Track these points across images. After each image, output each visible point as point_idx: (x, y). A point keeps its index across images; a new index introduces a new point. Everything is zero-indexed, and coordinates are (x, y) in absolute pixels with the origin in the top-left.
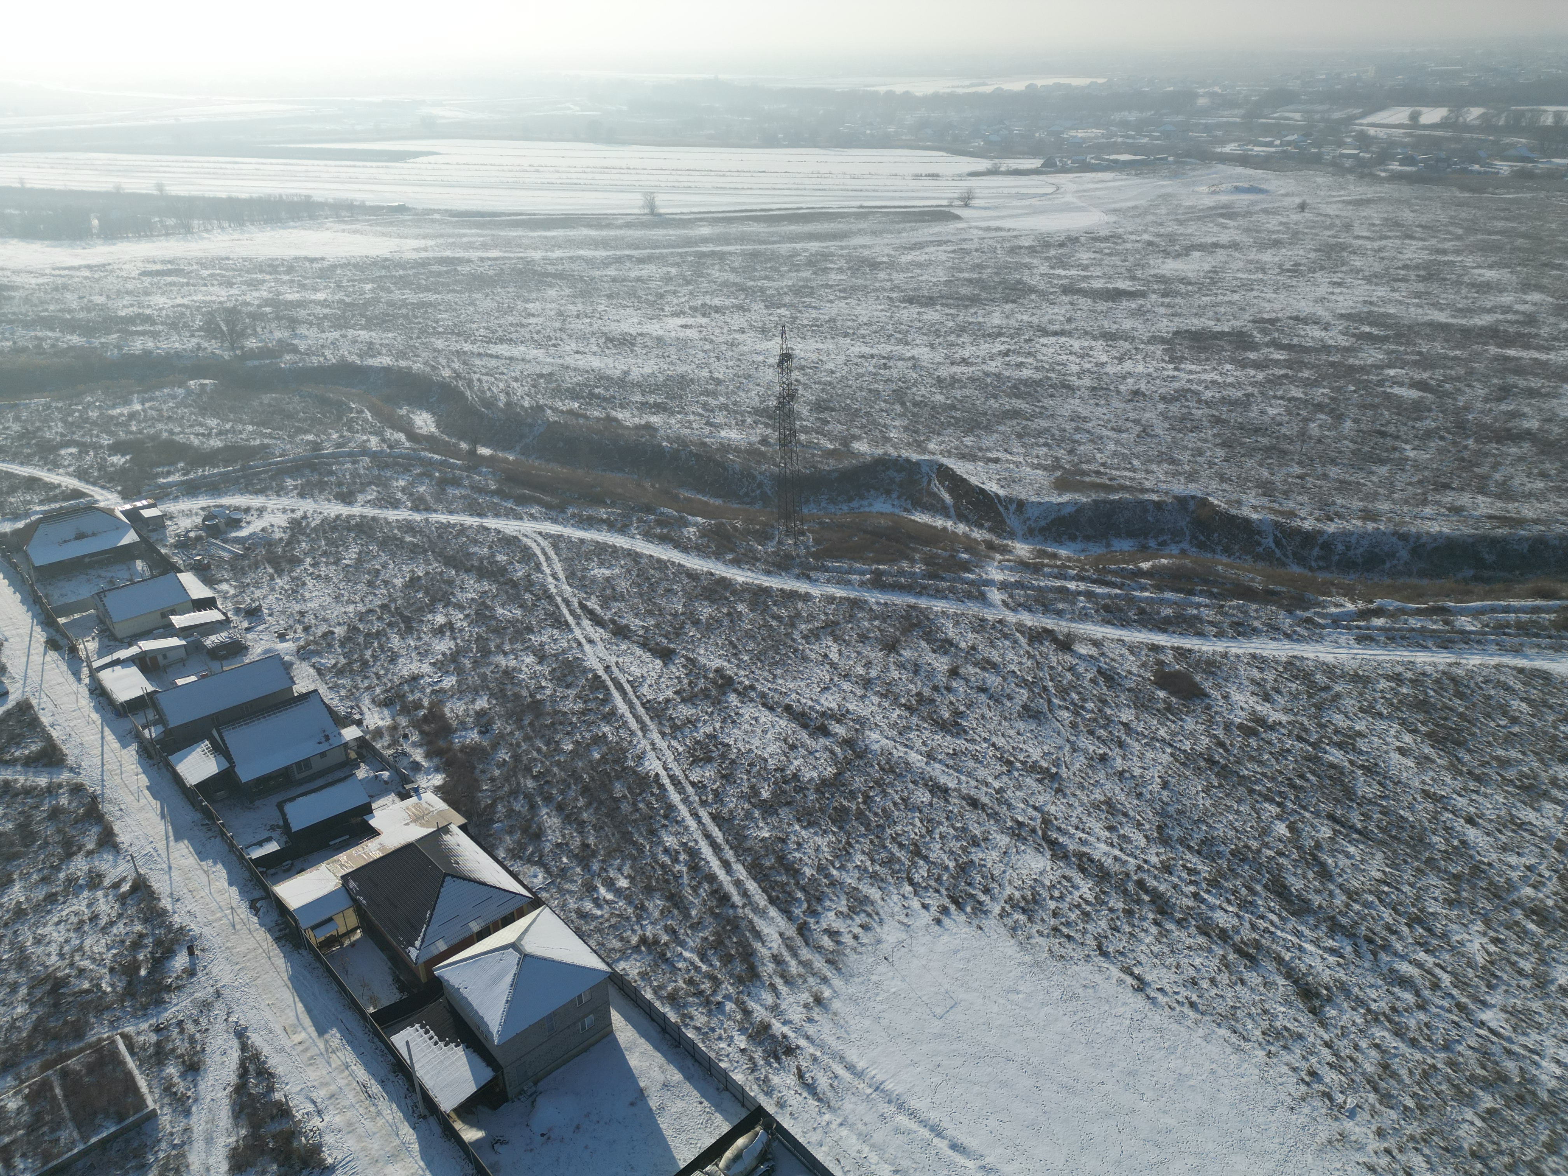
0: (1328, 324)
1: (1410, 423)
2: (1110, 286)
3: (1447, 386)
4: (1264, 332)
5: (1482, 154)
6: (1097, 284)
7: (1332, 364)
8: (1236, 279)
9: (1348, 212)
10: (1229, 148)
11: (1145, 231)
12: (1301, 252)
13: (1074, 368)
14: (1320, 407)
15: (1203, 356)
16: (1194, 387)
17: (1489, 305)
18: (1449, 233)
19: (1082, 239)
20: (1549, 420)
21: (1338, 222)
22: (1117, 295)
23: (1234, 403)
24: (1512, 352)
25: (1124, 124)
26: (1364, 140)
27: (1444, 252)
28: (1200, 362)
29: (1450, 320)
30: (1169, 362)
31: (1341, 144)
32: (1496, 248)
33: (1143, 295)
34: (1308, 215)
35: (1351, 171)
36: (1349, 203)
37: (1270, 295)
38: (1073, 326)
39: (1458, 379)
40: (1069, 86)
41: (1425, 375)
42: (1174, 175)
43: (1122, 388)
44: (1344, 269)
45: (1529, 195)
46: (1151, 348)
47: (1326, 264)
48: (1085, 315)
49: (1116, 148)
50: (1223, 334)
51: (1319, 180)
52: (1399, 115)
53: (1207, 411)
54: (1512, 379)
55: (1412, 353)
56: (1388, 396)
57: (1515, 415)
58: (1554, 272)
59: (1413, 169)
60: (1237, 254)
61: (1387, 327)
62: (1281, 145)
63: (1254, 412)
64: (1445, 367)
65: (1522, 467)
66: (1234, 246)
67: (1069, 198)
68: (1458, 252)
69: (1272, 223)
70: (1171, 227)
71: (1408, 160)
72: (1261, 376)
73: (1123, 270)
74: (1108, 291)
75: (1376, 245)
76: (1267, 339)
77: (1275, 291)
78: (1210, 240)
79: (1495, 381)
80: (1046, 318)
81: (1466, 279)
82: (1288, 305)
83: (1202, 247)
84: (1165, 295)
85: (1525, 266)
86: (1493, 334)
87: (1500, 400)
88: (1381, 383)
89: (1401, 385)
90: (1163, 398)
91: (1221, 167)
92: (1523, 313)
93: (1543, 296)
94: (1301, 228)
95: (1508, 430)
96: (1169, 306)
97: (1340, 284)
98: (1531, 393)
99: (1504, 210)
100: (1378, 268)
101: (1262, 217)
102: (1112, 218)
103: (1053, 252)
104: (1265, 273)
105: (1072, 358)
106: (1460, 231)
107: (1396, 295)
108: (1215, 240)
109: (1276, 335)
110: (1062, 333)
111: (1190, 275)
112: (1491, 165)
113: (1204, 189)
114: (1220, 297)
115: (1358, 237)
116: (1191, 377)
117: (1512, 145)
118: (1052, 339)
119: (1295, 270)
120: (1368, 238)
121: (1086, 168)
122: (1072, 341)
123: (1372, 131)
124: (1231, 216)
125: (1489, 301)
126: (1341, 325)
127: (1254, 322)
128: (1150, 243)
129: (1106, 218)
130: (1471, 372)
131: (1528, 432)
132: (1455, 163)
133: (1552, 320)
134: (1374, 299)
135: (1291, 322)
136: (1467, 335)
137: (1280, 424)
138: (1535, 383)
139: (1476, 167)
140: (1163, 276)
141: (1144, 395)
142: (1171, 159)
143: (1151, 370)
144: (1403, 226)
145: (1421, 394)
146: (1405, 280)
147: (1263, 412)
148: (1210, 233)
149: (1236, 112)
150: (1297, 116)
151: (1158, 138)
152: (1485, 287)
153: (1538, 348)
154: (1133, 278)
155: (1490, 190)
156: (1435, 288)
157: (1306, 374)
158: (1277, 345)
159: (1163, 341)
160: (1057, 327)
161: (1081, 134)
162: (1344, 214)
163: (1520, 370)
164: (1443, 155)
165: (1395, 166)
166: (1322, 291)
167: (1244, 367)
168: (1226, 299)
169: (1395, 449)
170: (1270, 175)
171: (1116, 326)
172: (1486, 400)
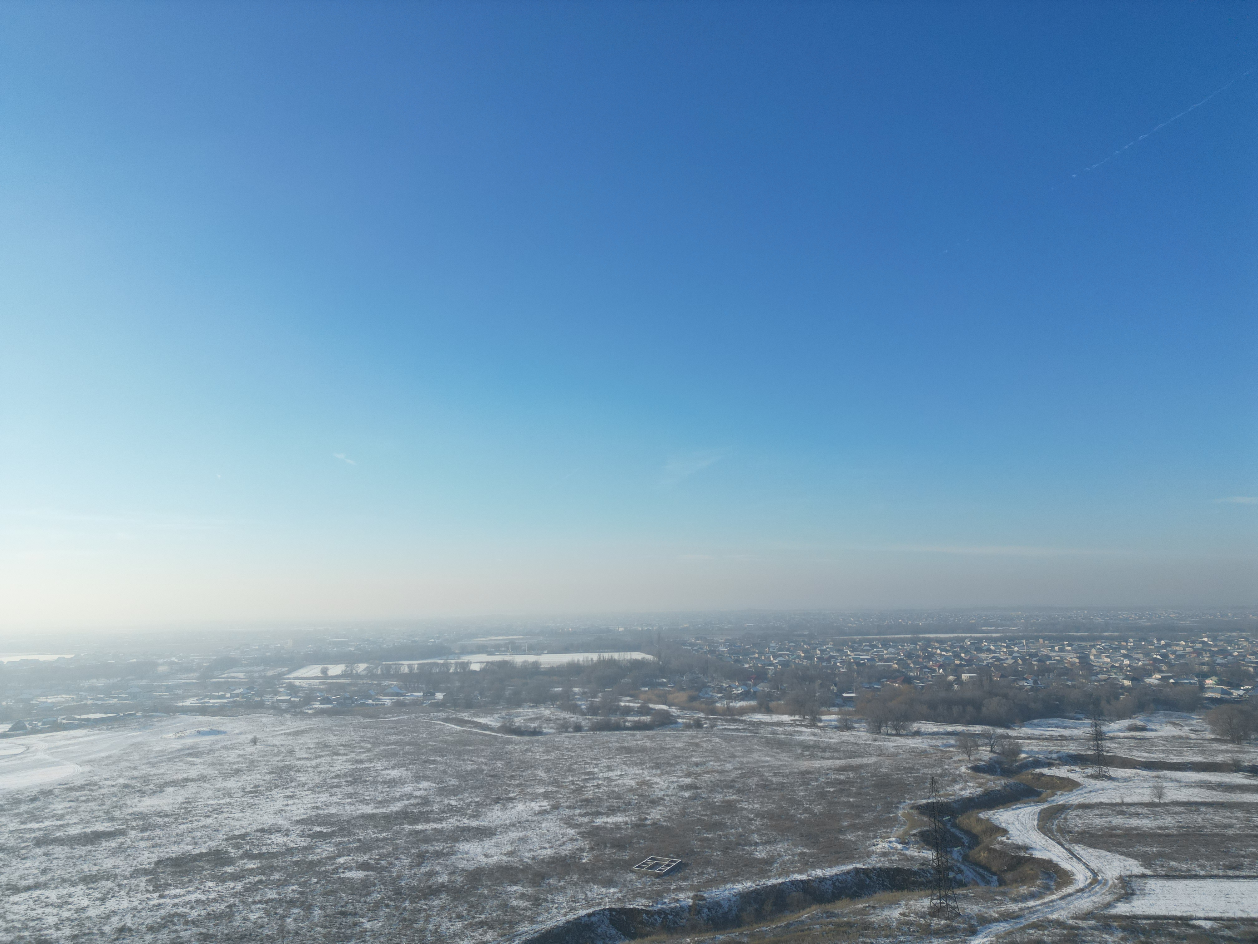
0: (288, 830)
1: (363, 899)
2: (88, 830)
3: (383, 862)
4: (237, 847)
5: (372, 693)
6: (74, 831)
7: (296, 863)
8: (207, 805)
9: (290, 741)
10: (188, 703)
11: (120, 776)
12: (259, 776)
13: (51, 920)
14: (292, 903)
15: (185, 879)
16: (181, 910)
17: (398, 795)
18: (362, 747)
19: (56, 792)
20: (453, 873)
21: (283, 749)
22: (96, 837)
23: (217, 917)
24: (419, 827)
25: (92, 689)
26: (293, 689)
27: (361, 762)
28: (183, 885)
29: (375, 811)
30: (154, 891)
31: (276, 693)
32: (394, 754)
33: (123, 833)
34: (259, 747)
35: (286, 711)
36: (289, 734)
37: (239, 815)
38: (49, 876)
39: (389, 855)
40: (37, 661)
41: (366, 857)
42: (144, 727)
43: (107, 929)
44: (293, 784)
45: (406, 717)
46: (134, 881)
47: (279, 782)
48: (61, 863)
49: (86, 709)
50: (201, 855)
51: (264, 720)
52: (314, 671)
53: (195, 930)
54: (424, 847)
55: (353, 841)
56: (343, 881)
57: (432, 874)
58: (432, 766)
59: (330, 706)
60: (206, 785)
61: (332, 824)
62: (231, 697)
63: (238, 922)
64: (378, 847)
65: (445, 914)
66: (203, 778)
67: (40, 756)
68: (370, 760)
69: (232, 756)
70: (145, 770)
71: (326, 700)
72: (239, 886)
73: (101, 813)
74: (86, 835)
75: (314, 763)
76: (241, 852)
77: (242, 811)
78: (180, 776)
79: (413, 851)
80: (17, 874)
81: (379, 779)
82: (254, 820)
83: (174, 783)
84: (144, 830)
85: (414, 764)
86: (404, 816)
87: (419, 865)
88: (335, 871)
89: (350, 869)
90: (151, 929)
91: (184, 717)
92: (420, 797)
93: (429, 783)
94: (255, 757)
95: (430, 887)
96: (149, 839)
97: (292, 797)
98: (438, 854)
99: (393, 728)
100: (318, 780)
101: (224, 753)
102: (87, 768)
103: (23, 808)
104: (231, 797)
105: (48, 910)
106: (369, 746)
107: (334, 799)
108: (185, 775)
109: (248, 847)
110: (37, 886)
111: (166, 808)
112: (379, 700)
113: (172, 735)
114: (195, 823)
115: (299, 759)
116: (176, 901)
117: (389, 686)
118: (25, 895)
119: (256, 791)
120: (307, 759)
121: (57, 727)
122: (48, 893)
123: (297, 683)
124: (197, 755)
125: (398, 792)
126: (298, 829)
127: (227, 839)
128: (126, 786)
129: (80, 769)
130: (396, 848)
131: (443, 885)
132: (356, 700)
133: (438, 799)
134: (319, 804)
135: (258, 834)
136: (389, 820)
137: (262, 927)
138: (439, 847)
139: (370, 701)
140: (141, 813)
141: (130, 930)
142: (139, 714)
143: (136, 903)
144: (330, 746)
145: (366, 873)
146: (338, 786)
147: (246, 919)
148: (181, 770)
149: (192, 675)
150: (241, 675)
151: (125, 699)
152: (392, 783)
153: (435, 821)
154: (112, 819)
155: (382, 716)
156: (360, 788)
157: (276, 876)
158: (249, 856)
159: (146, 872)
160: (30, 882)
161: (50, 700)
162: (286, 743)
163: (426, 838)
164: (347, 695)
165: (317, 705)
166: (279, 805)
167: (224, 881)
168: (201, 824)
169: (355, 924)
170: (226, 719)
171: (96, 868)
172: (411, 867)
